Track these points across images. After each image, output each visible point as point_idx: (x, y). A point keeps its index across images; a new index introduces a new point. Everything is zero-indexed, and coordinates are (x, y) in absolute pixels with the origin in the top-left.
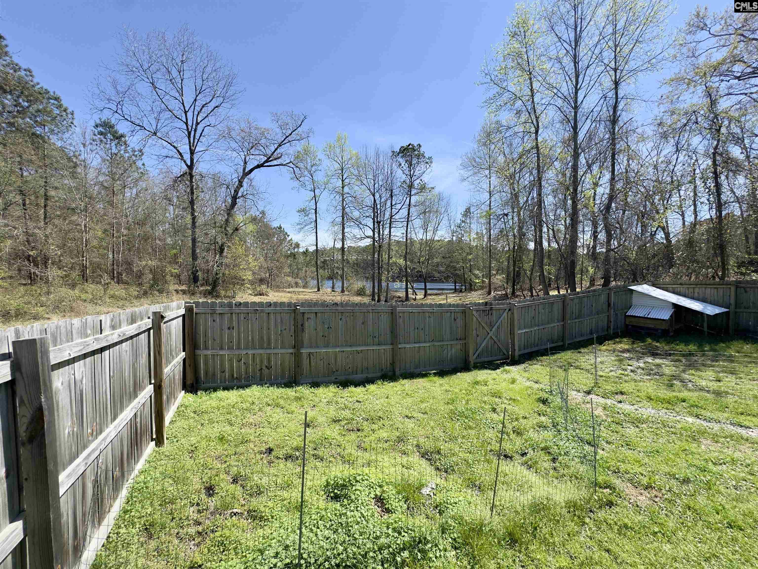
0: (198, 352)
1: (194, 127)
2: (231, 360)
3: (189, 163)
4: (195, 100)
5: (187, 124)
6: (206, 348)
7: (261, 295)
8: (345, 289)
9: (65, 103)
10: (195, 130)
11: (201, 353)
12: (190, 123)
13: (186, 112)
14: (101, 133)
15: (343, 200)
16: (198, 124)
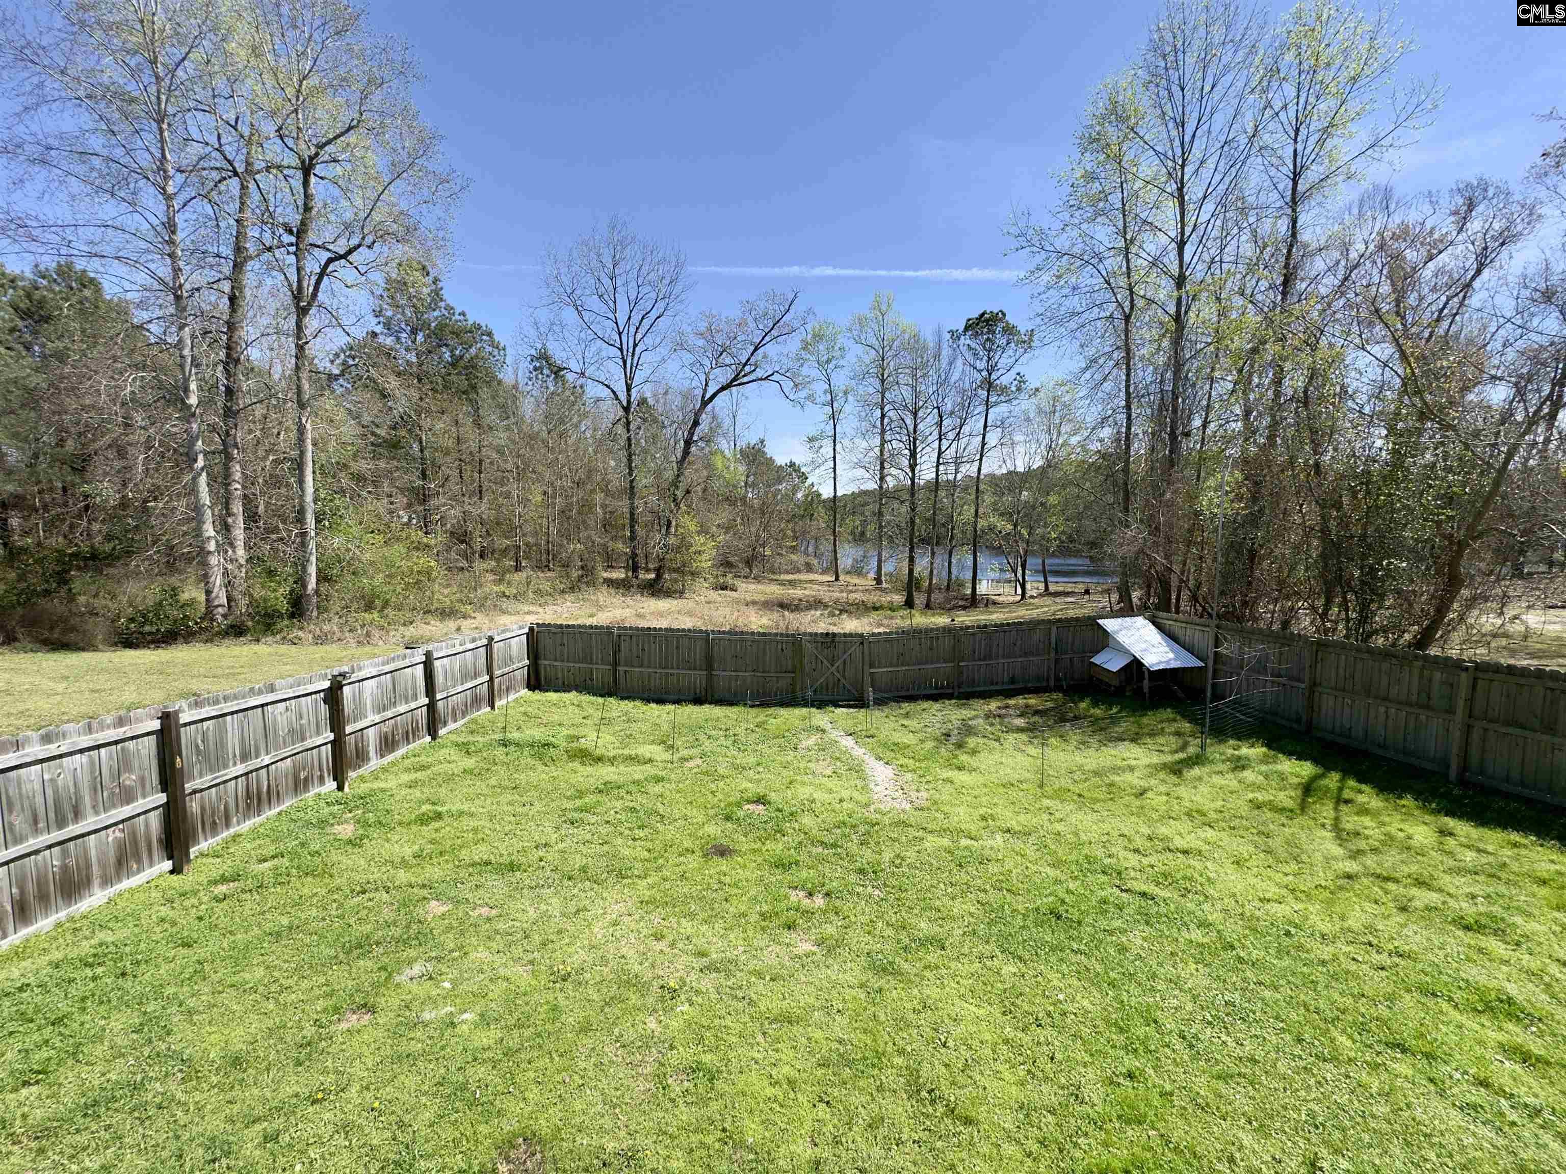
0: (540, 662)
1: (631, 350)
2: (563, 670)
3: (625, 404)
4: (629, 318)
5: (621, 350)
6: (545, 659)
7: (722, 589)
8: (883, 578)
9: (496, 338)
10: (633, 355)
11: (543, 662)
12: (625, 347)
13: (620, 334)
14: (535, 369)
15: (883, 416)
16: (635, 345)
